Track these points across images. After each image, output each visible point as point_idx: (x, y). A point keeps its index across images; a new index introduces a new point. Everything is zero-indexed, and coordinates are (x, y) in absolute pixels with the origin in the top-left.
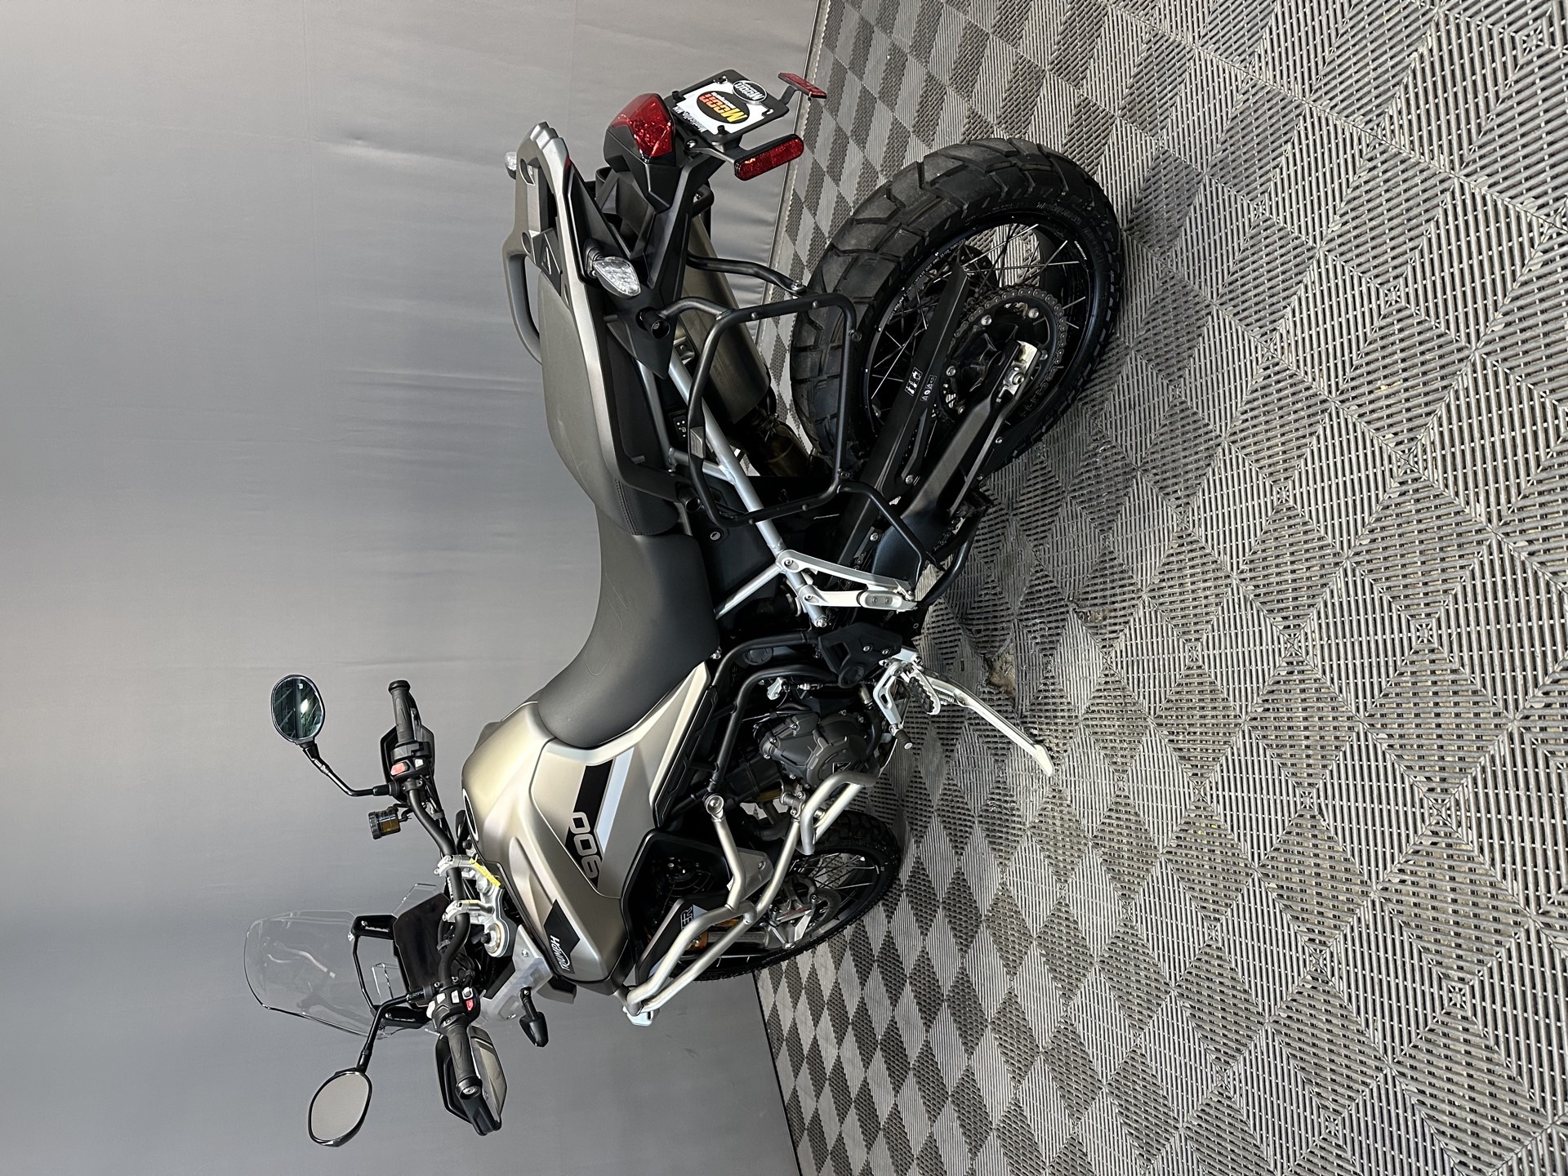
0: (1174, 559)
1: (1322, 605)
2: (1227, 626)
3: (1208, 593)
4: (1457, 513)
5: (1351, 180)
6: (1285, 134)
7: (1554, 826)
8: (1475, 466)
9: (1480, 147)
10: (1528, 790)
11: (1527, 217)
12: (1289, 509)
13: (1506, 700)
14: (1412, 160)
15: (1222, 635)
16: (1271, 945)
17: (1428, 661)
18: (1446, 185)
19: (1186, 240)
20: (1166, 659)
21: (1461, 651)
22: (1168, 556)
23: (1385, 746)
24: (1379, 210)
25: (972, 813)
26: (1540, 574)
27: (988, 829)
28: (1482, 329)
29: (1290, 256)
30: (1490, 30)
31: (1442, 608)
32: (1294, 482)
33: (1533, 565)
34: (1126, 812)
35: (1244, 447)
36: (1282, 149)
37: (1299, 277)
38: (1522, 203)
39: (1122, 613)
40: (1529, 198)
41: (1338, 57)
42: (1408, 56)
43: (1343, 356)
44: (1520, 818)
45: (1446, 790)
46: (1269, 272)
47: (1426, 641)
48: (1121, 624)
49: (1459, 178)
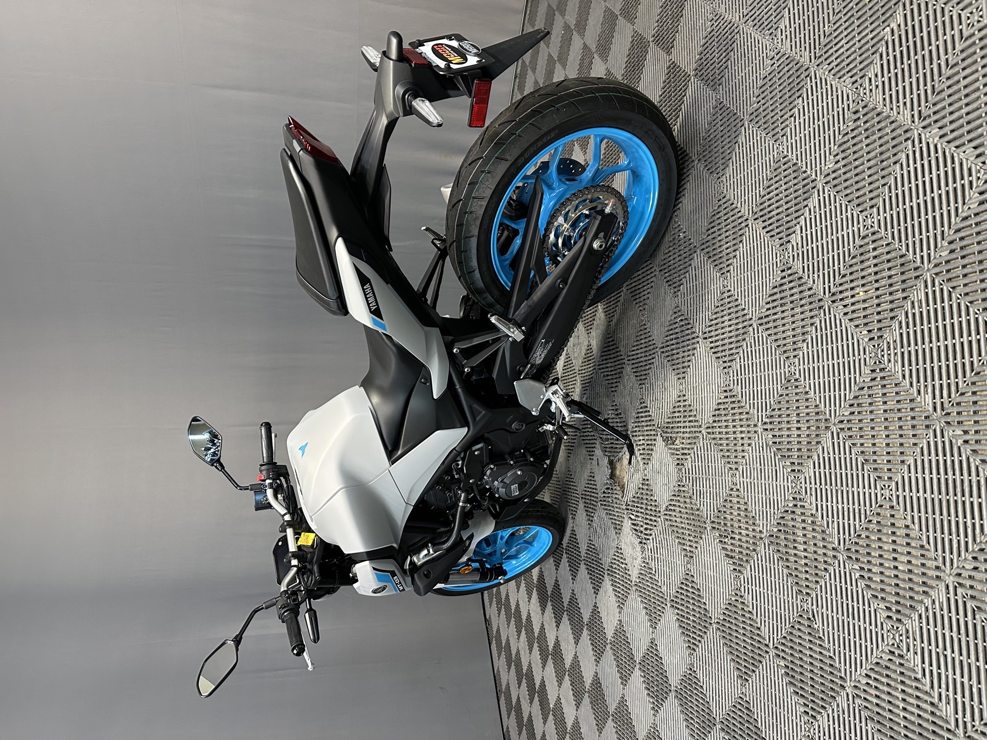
0: (722, 407)
1: (816, 458)
2: (755, 463)
3: (743, 435)
4: (911, 400)
5: (841, 129)
6: (798, 91)
7: (978, 667)
8: (925, 364)
9: (934, 105)
10: (959, 634)
11: (968, 164)
12: (796, 380)
13: (944, 557)
14: (884, 114)
15: (752, 469)
16: (780, 708)
17: (889, 516)
18: (908, 135)
19: (733, 169)
20: (717, 479)
21: (913, 512)
22: (718, 404)
23: (857, 575)
24: (860, 153)
25: (604, 567)
26: (971, 460)
27: (612, 580)
28: (932, 254)
29: (800, 186)
30: (943, 8)
31: (899, 474)
32: (799, 359)
33: (967, 450)
34: (692, 587)
35: (767, 329)
36: (796, 103)
37: (805, 203)
38: (964, 152)
39: (689, 441)
40: (969, 148)
41: (835, 31)
42: (883, 30)
43: (834, 266)
44: (953, 655)
45: (900, 620)
46: (787, 196)
47: (887, 498)
48: (689, 449)
49: (918, 129)
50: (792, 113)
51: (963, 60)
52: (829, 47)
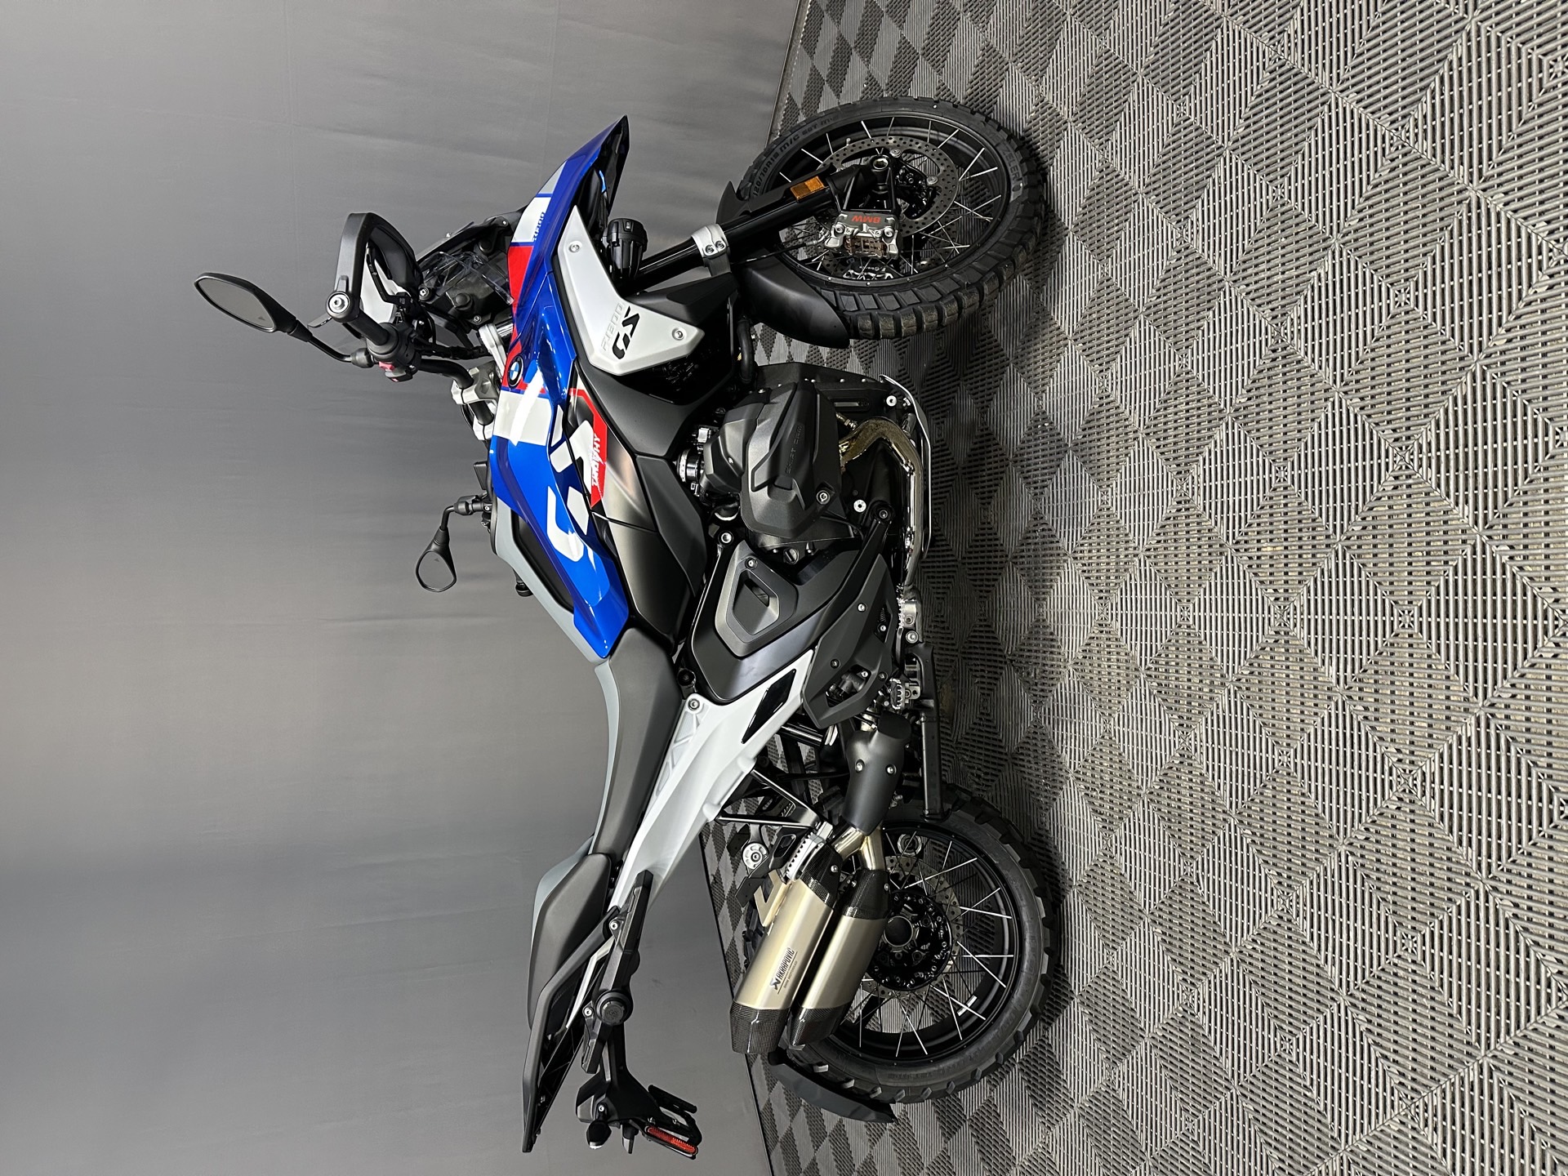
50: (1200, 324)
51: (1389, 337)
52: (1247, 265)
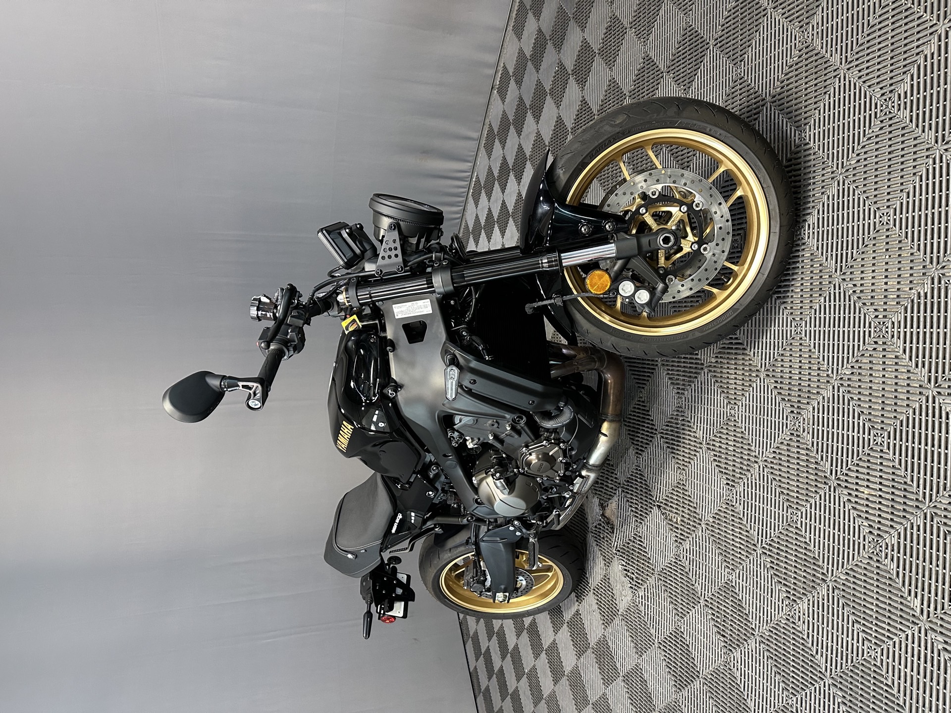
0: (723, 514)
1: (811, 598)
2: (752, 573)
4: (902, 596)
20: (714, 570)
21: (893, 676)
22: (719, 510)
23: (840, 700)
25: (590, 585)
27: (598, 600)
28: (934, 497)
32: (802, 513)
35: (772, 473)
36: (818, 298)
37: (819, 390)
39: (689, 527)
43: (842, 456)
47: (872, 657)
48: (687, 532)
49: (932, 391)
